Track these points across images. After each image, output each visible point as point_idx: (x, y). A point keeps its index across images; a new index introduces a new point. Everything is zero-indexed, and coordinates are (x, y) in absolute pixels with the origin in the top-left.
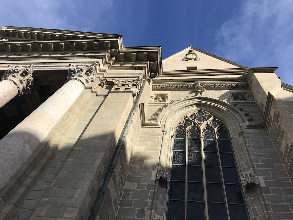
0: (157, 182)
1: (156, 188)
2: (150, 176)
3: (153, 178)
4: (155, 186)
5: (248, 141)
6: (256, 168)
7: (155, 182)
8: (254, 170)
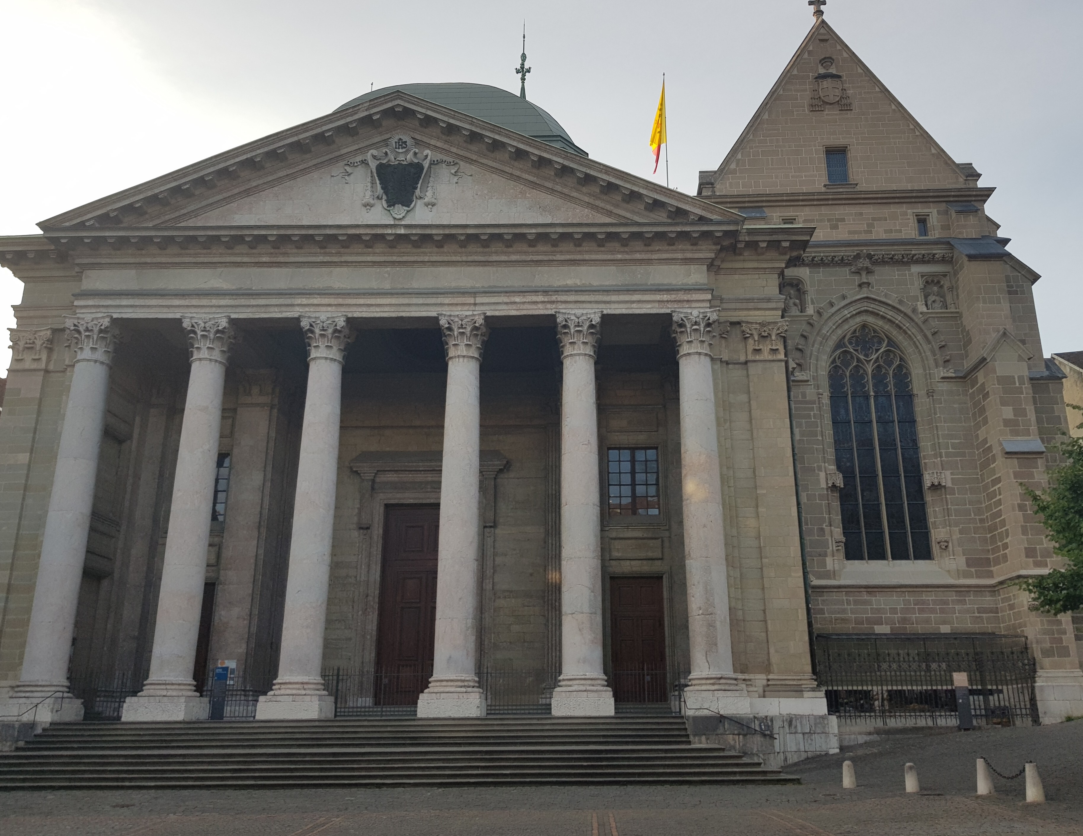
0: (829, 490)
1: (830, 499)
2: (818, 480)
3: (823, 485)
4: (828, 494)
5: (939, 407)
6: (944, 458)
7: (827, 489)
8: (941, 461)
